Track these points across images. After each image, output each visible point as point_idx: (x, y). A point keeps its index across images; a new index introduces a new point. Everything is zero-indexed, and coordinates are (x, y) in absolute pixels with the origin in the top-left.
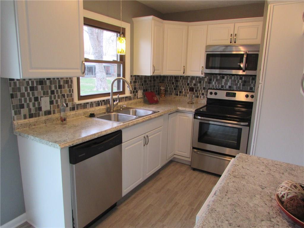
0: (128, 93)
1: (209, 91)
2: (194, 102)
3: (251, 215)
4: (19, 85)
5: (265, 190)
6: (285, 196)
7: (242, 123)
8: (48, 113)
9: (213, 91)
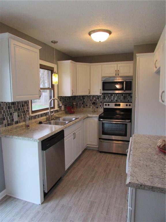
0: (56, 108)
1: (105, 104)
2: (96, 111)
3: (150, 154)
4: (3, 106)
5: (151, 146)
6: (161, 145)
7: (127, 121)
8: (17, 122)
9: (107, 104)
